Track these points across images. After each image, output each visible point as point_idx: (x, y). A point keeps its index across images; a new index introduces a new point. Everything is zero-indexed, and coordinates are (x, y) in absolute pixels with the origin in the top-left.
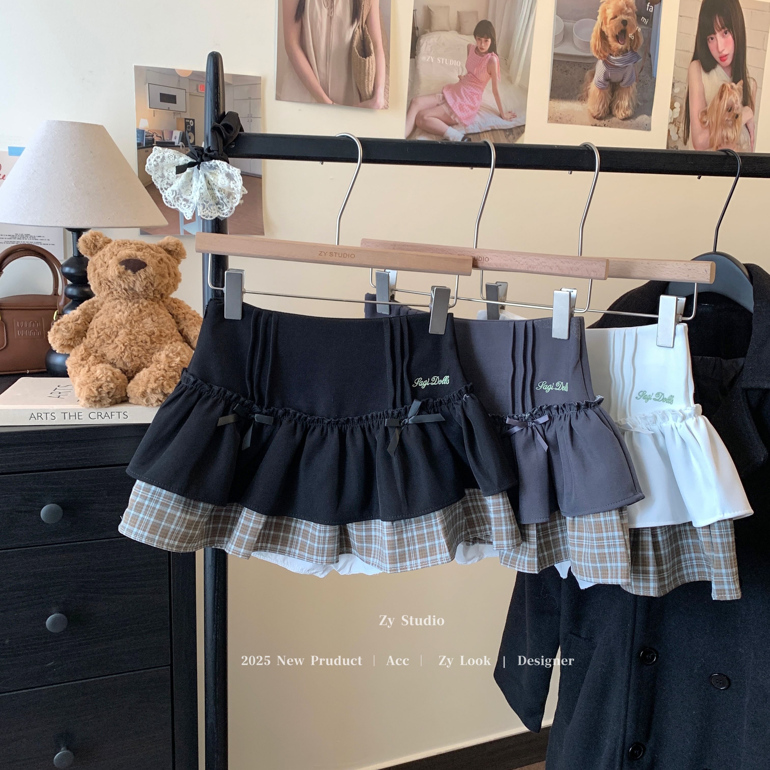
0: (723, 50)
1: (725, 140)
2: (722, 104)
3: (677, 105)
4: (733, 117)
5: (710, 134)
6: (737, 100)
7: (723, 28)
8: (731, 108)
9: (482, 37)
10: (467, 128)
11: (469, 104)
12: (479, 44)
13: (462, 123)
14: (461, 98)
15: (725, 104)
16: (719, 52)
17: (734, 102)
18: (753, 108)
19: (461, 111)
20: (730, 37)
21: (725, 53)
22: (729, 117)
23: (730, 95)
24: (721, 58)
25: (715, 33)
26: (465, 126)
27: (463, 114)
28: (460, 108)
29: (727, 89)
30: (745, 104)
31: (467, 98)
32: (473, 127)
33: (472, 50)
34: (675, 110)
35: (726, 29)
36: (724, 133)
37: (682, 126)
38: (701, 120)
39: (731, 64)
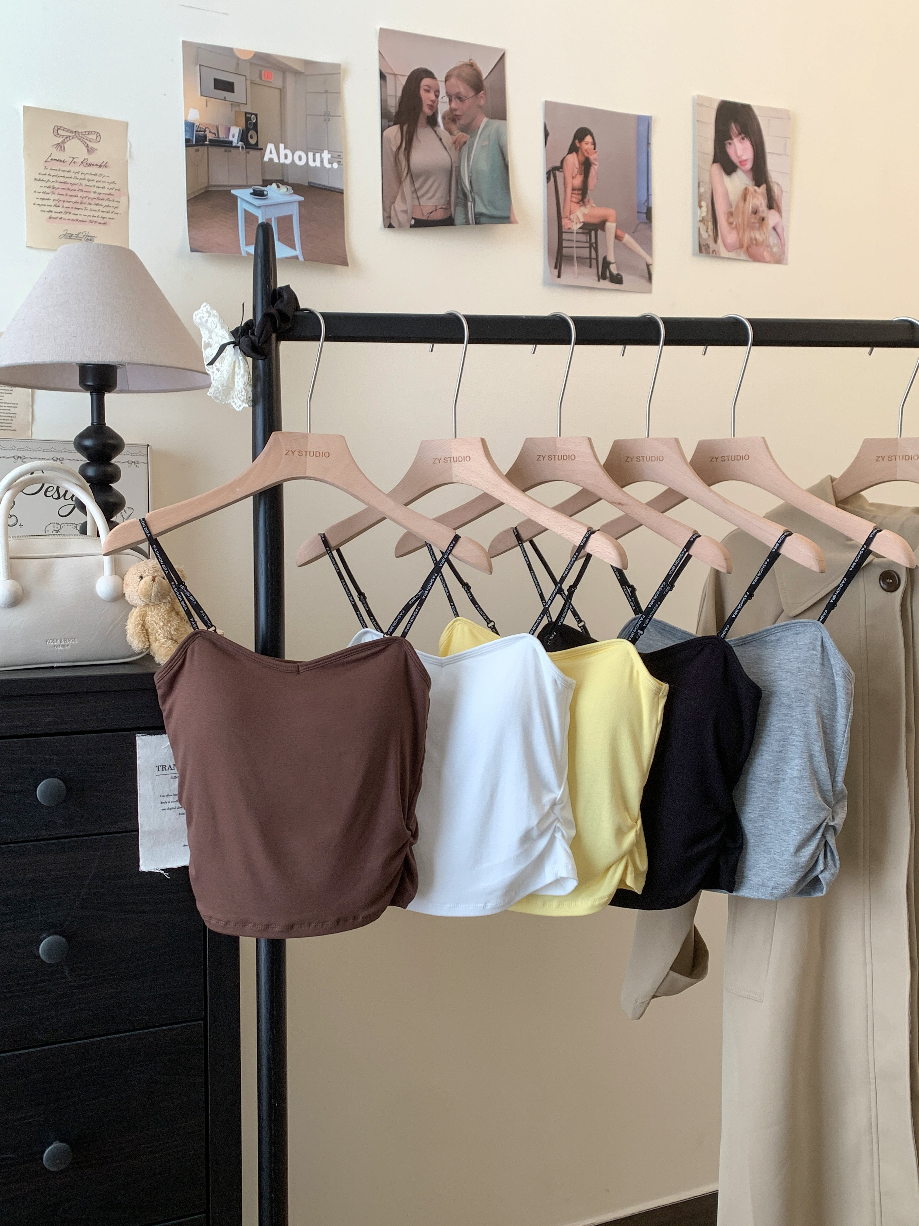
0: (742, 156)
1: (754, 242)
2: (747, 206)
3: (703, 204)
4: (760, 220)
5: (738, 234)
6: (762, 204)
7: (740, 134)
15: (749, 207)
16: (738, 157)
17: (759, 204)
18: (779, 212)
20: (747, 143)
21: (744, 158)
22: (755, 219)
23: (753, 198)
24: (740, 162)
25: (732, 139)
29: (750, 192)
30: (770, 206)
34: (702, 209)
35: (743, 135)
36: (752, 235)
37: (710, 225)
38: (728, 220)
39: (752, 169)
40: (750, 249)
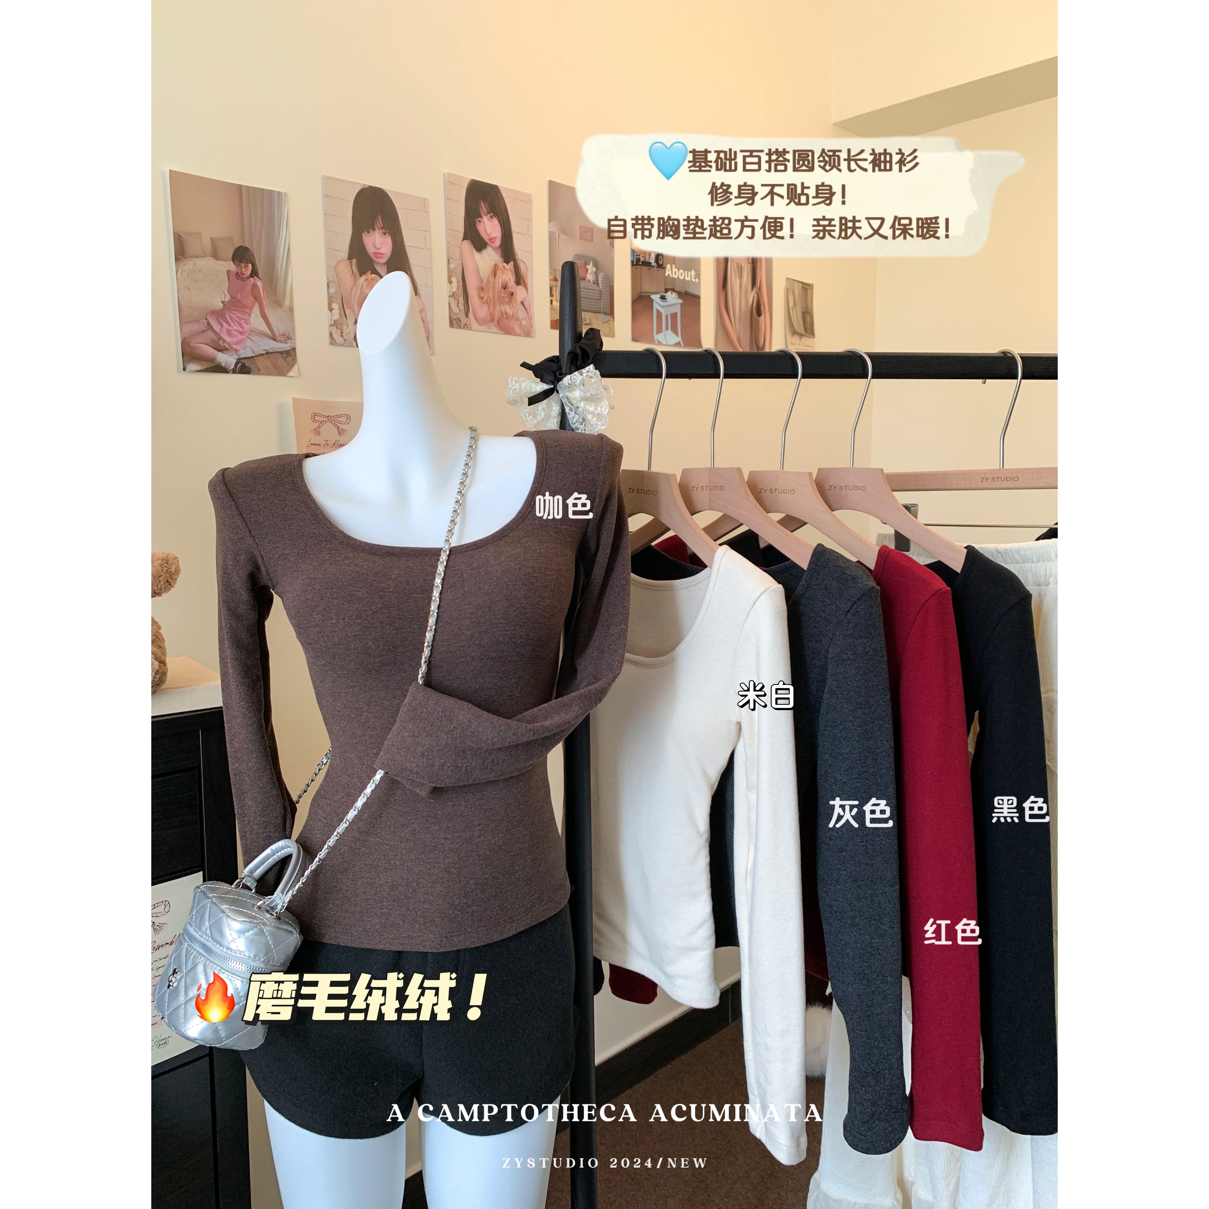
0: (491, 233)
1: (505, 316)
2: (497, 281)
3: (454, 279)
4: (509, 295)
5: (489, 309)
6: (510, 280)
7: (489, 213)
8: (506, 286)
9: (242, 263)
10: (238, 353)
11: (237, 328)
12: (239, 269)
13: (232, 348)
14: (227, 323)
15: (499, 284)
16: (488, 235)
17: (508, 280)
18: (526, 287)
19: (229, 336)
20: (495, 221)
21: (493, 235)
22: (505, 294)
23: (502, 274)
24: (490, 240)
25: (481, 217)
26: (237, 351)
27: (232, 339)
28: (228, 334)
29: (499, 269)
30: (518, 283)
31: (234, 323)
32: (245, 352)
33: (233, 276)
34: (453, 284)
35: (492, 214)
36: (503, 309)
37: (461, 300)
38: (478, 295)
39: (500, 246)
40: (500, 323)
